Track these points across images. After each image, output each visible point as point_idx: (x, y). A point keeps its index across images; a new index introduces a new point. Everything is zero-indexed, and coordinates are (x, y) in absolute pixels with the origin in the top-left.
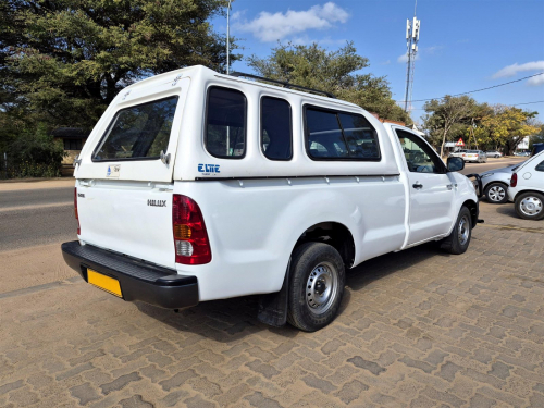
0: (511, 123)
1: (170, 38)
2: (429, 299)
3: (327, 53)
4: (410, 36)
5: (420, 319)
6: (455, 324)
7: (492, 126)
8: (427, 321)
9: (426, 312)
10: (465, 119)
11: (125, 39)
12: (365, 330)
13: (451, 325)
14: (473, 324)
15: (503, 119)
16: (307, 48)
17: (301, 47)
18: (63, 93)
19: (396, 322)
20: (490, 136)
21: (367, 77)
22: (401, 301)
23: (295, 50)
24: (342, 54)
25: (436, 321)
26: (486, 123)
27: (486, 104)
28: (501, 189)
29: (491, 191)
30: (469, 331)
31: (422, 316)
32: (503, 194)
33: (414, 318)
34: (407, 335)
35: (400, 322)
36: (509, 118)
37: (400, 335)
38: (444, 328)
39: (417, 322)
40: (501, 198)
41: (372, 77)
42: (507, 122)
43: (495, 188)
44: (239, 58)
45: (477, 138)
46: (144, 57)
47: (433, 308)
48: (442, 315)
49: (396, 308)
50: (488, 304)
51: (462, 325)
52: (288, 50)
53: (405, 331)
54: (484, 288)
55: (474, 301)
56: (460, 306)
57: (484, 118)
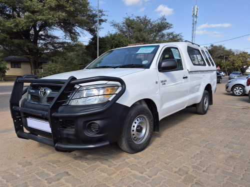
0: (243, 59)
1: (66, 7)
2: (201, 152)
3: (151, 21)
4: (194, 14)
5: (193, 167)
6: (218, 171)
7: (234, 60)
8: (199, 169)
9: (198, 162)
10: (221, 56)
11: (40, 7)
12: (154, 177)
13: (216, 172)
14: (231, 171)
15: (239, 57)
16: (142, 18)
17: (138, 17)
18: (8, 36)
19: (177, 170)
20: (233, 65)
21: (172, 34)
22: (182, 153)
23: (135, 19)
24: (159, 21)
25: (205, 169)
26: (231, 59)
27: (231, 50)
28: (240, 88)
29: (235, 89)
30: (228, 177)
31: (195, 164)
32: (242, 91)
33: (190, 167)
34: (184, 181)
35: (180, 169)
36: (242, 56)
37: (179, 181)
38: (211, 175)
39: (192, 170)
40: (241, 93)
41: (174, 33)
42: (241, 58)
43: (237, 88)
44: (105, 21)
45: (226, 66)
46: (51, 16)
47: (203, 159)
48: (209, 164)
49: (178, 158)
50: (240, 155)
51: (223, 172)
52: (131, 18)
53: (183, 177)
54: (236, 144)
55: (231, 153)
56: (221, 156)
57: (230, 56)
